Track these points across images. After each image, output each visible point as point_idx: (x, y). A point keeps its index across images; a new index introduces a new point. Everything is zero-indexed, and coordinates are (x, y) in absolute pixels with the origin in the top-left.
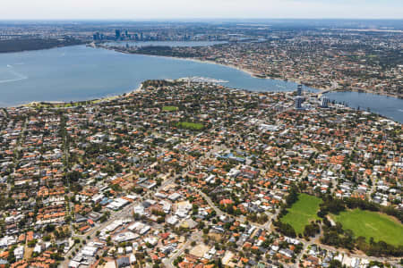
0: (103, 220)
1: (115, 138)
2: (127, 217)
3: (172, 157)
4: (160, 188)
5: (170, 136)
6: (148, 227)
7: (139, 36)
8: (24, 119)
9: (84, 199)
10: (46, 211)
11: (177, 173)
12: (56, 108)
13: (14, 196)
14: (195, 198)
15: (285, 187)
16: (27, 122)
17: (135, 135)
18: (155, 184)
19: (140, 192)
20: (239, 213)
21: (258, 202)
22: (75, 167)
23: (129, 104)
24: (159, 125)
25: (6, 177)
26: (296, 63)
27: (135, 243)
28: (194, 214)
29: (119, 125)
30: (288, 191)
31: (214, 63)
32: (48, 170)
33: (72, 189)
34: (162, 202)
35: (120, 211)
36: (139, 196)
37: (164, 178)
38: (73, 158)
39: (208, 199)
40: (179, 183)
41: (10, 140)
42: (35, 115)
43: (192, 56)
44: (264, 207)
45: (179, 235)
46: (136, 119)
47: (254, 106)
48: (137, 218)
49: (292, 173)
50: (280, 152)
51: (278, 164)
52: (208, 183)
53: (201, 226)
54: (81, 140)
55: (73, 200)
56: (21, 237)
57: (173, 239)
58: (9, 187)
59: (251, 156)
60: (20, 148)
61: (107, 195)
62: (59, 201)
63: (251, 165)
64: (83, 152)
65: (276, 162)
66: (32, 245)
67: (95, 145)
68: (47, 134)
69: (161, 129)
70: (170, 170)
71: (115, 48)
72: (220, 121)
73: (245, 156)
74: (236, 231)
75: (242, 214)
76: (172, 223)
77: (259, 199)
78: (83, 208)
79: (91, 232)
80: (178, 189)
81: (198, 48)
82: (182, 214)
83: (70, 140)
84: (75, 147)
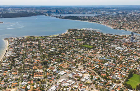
0: (58, 78)
1: (59, 50)
2: (66, 78)
3: (81, 57)
4: (77, 69)
5: (80, 50)
6: (74, 82)
7: (65, 12)
8: (25, 42)
9: (50, 71)
10: (37, 74)
11: (84, 64)
12: (36, 38)
13: (25, 68)
14: (92, 73)
15: (127, 71)
16: (26, 43)
17: (67, 49)
18: (75, 67)
19: (70, 69)
21: (116, 76)
22: (45, 59)
23: (63, 37)
24: (75, 46)
25: (21, 62)
26: (130, 23)
27: (70, 87)
28: (91, 78)
29: (60, 45)
30: (129, 73)
31: (96, 23)
32: (36, 60)
33: (45, 67)
34: (79, 73)
35: (63, 76)
36: (70, 71)
37: (79, 65)
38: (44, 56)
39: (97, 74)
40: (85, 67)
41: (21, 49)
42: (29, 40)
43: (86, 20)
44: (119, 78)
45: (86, 85)
46: (66, 43)
47: (113, 40)
48: (70, 78)
49: (130, 66)
50: (125, 58)
51: (124, 62)
52: (96, 68)
53: (94, 83)
54: (47, 50)
55: (46, 71)
56: (29, 82)
57: (84, 87)
58: (23, 65)
59: (113, 59)
60: (25, 52)
61: (58, 70)
62: (41, 71)
63: (113, 62)
64: (48, 55)
65: (123, 61)
66: (33, 85)
67: (52, 52)
68: (34, 47)
69: (76, 47)
70: (81, 62)
71: (56, 16)
72: (99, 45)
73: (110, 58)
74: (108, 86)
75: (110, 79)
76: (83, 81)
77: (117, 75)
78: (50, 74)
79: (54, 82)
80: (84, 69)
81: (89, 17)
82: (87, 78)
83: (43, 50)
84: (45, 52)
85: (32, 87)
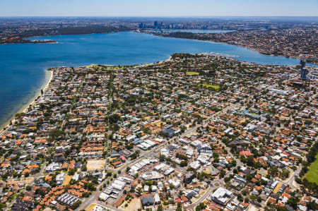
0: (134, 157)
1: (149, 92)
2: (156, 157)
3: (194, 109)
4: (183, 135)
5: (193, 93)
6: (172, 169)
7: (171, 26)
8: (84, 74)
9: (120, 137)
10: (88, 144)
11: (199, 123)
12: (108, 69)
13: (66, 130)
14: (216, 147)
15: (303, 145)
16: (86, 77)
17: (165, 91)
18: (179, 130)
19: (166, 136)
20: (259, 166)
21: (277, 157)
22: (116, 112)
23: (160, 68)
24: (184, 84)
25: (64, 115)
27: (159, 183)
28: (214, 161)
29: (153, 84)
30: (307, 150)
31: (226, 44)
32: (95, 112)
33: (111, 128)
34: (186, 147)
35: (148, 151)
36: (165, 140)
37: (187, 126)
38: (115, 105)
39: (228, 149)
40: (200, 132)
41: (72, 89)
42: (92, 72)
43: (209, 39)
44: (284, 162)
45: (201, 180)
46: (166, 80)
47: (263, 75)
48: (162, 159)
49: (308, 134)
50: (292, 113)
51: (291, 124)
52: (227, 135)
53: (222, 175)
54: (123, 92)
55: (111, 138)
56: (66, 165)
57: (195, 183)
58: (64, 122)
59: (266, 114)
60: (78, 95)
61: (139, 136)
62: (100, 137)
63: (266, 122)
64: (123, 101)
65: (290, 121)
66: (72, 173)
67: (133, 96)
68: (98, 85)
69: (186, 88)
70: (192, 121)
71: (153, 33)
72: (234, 85)
73: (260, 113)
74: (258, 184)
75: (262, 166)
76: (195, 168)
77: (278, 154)
78: (118, 146)
79: (122, 167)
80: (199, 137)
81: (213, 34)
82: (204, 161)
83: (115, 91)
84: (118, 96)
85: (69, 178)
